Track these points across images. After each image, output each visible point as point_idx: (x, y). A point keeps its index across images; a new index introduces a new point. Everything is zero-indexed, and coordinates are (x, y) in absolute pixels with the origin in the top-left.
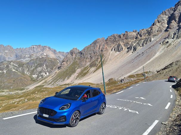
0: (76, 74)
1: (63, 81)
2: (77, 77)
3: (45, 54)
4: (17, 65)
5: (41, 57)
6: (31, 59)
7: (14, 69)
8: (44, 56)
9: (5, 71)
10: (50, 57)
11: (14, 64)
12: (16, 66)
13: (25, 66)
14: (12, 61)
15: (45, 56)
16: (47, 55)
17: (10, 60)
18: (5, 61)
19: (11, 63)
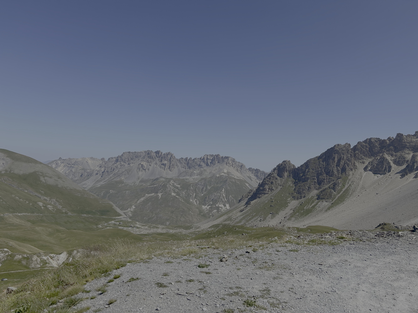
0: (288, 211)
1: (264, 220)
2: (292, 217)
3: (225, 171)
4: (179, 186)
5: (218, 175)
6: (202, 177)
7: (174, 192)
8: (223, 174)
9: (160, 195)
10: (233, 176)
11: (175, 184)
12: (177, 188)
13: (191, 188)
14: (171, 179)
15: (225, 173)
16: (228, 173)
17: (169, 177)
18: (161, 177)
19: (170, 181)
